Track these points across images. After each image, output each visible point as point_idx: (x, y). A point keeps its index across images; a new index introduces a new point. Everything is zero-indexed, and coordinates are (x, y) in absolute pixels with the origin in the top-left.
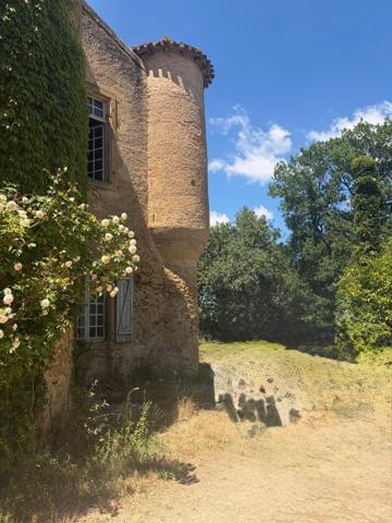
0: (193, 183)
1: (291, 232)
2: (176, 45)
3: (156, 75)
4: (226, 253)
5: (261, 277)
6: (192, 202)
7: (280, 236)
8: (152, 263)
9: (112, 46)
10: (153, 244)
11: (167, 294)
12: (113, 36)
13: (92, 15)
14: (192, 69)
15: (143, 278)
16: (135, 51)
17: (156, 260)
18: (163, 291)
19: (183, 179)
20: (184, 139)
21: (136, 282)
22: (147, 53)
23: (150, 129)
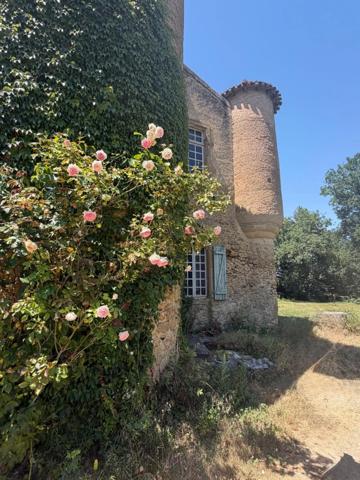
0: (269, 180)
1: (340, 221)
2: (252, 84)
3: (240, 108)
4: (289, 239)
5: (317, 255)
6: (269, 195)
7: (331, 224)
8: (239, 242)
9: (207, 94)
10: (239, 228)
11: (251, 265)
12: (207, 88)
13: (193, 76)
14: (265, 100)
15: (233, 253)
16: (223, 95)
17: (242, 240)
18: (248, 263)
19: (261, 178)
20: (260, 149)
21: (228, 256)
22: (232, 95)
23: (235, 146)
